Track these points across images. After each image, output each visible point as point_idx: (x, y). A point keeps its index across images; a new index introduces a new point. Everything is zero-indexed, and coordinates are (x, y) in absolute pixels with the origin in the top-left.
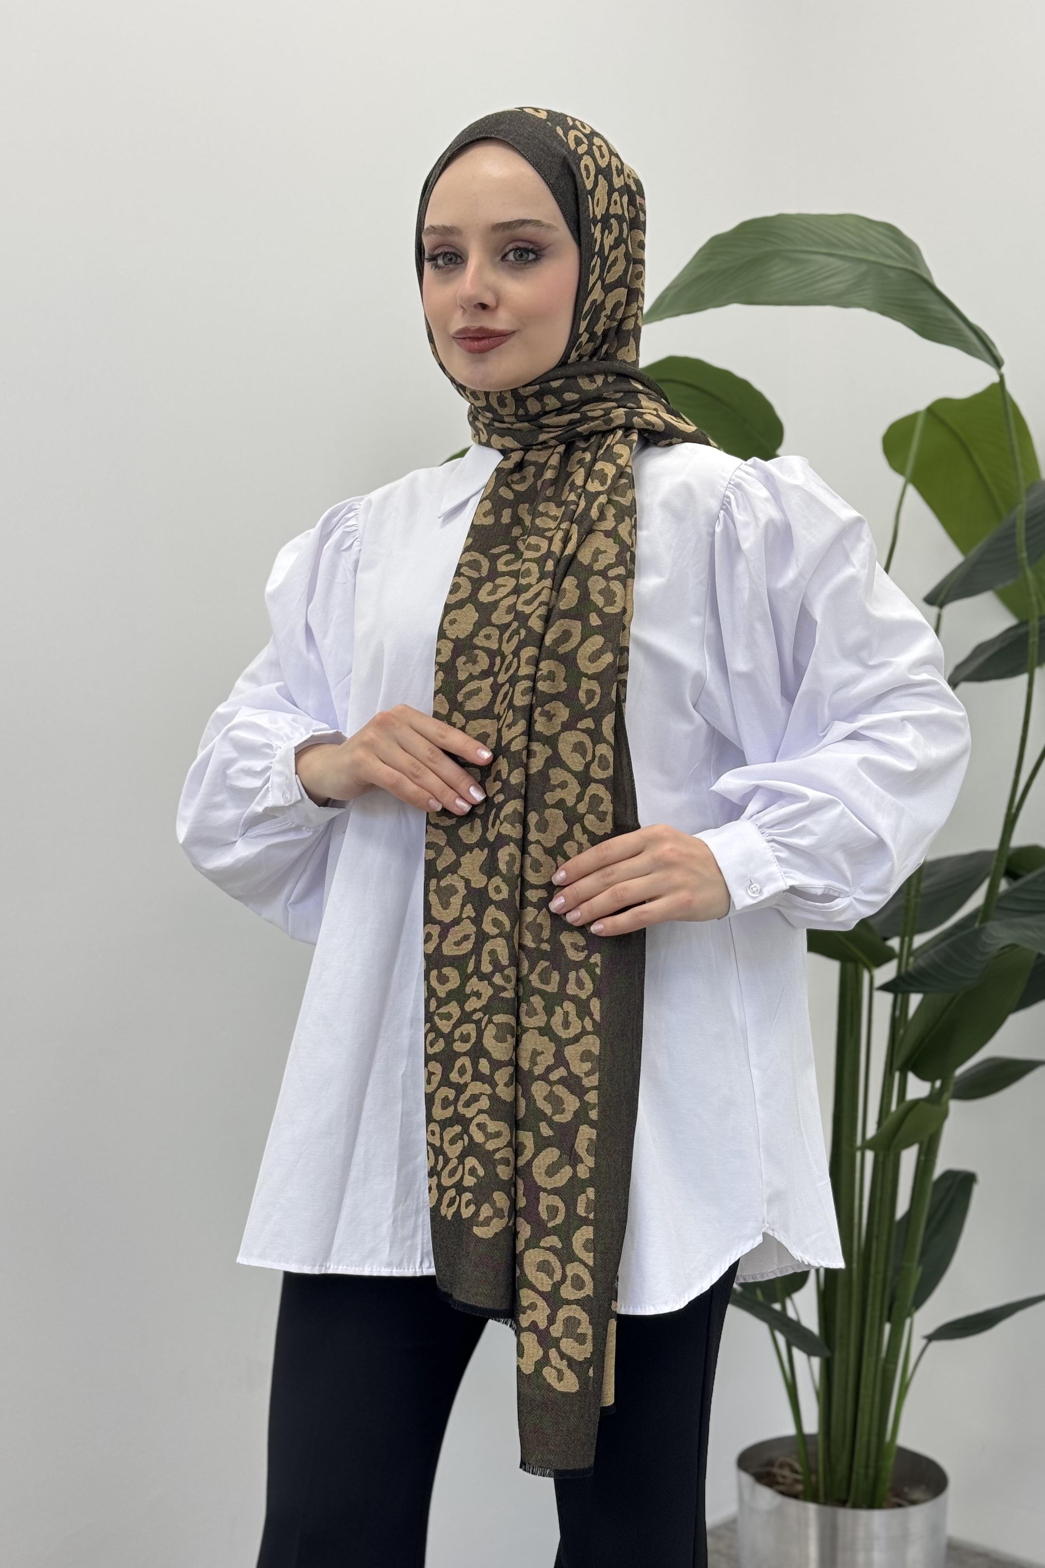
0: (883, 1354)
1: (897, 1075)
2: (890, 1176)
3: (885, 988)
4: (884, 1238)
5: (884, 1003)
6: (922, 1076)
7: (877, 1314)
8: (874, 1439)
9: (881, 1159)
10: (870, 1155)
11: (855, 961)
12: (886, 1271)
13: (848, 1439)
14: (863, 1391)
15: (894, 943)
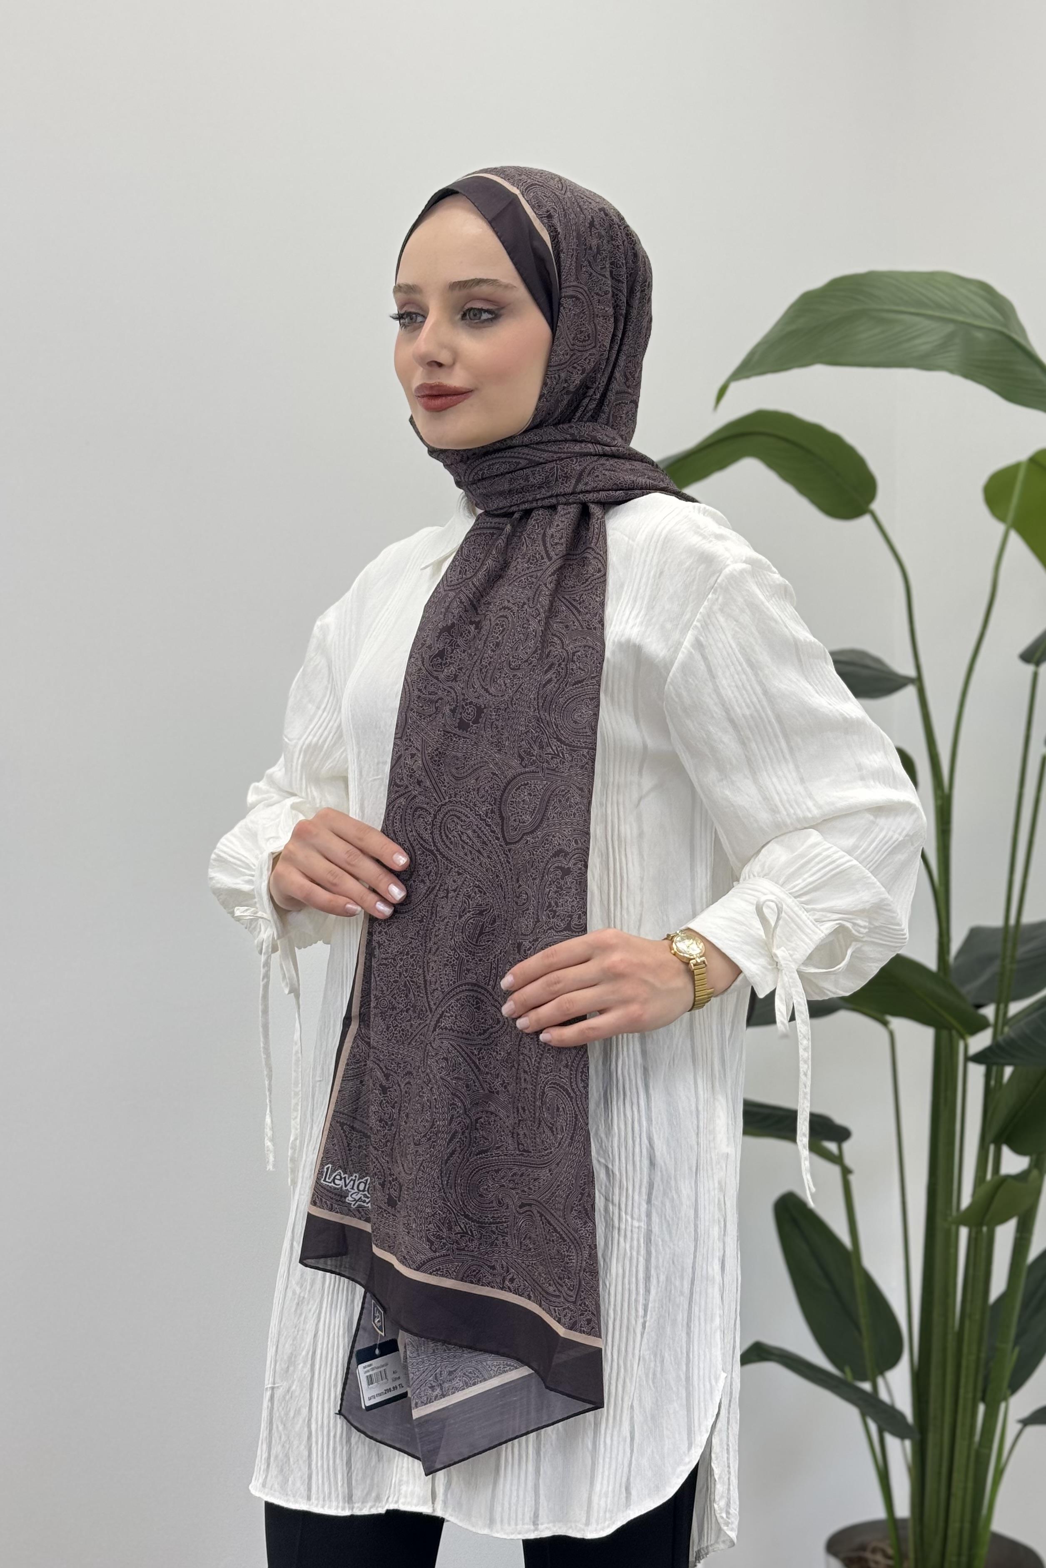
0: (977, 1438)
1: (992, 1148)
2: (983, 1253)
3: (978, 1058)
4: (977, 1317)
5: (976, 1073)
6: (1018, 1150)
7: (970, 1395)
8: (967, 1525)
9: (973, 1235)
10: (964, 1232)
11: (950, 1028)
12: (979, 1351)
13: (941, 1524)
14: (956, 1475)
15: (989, 1012)
